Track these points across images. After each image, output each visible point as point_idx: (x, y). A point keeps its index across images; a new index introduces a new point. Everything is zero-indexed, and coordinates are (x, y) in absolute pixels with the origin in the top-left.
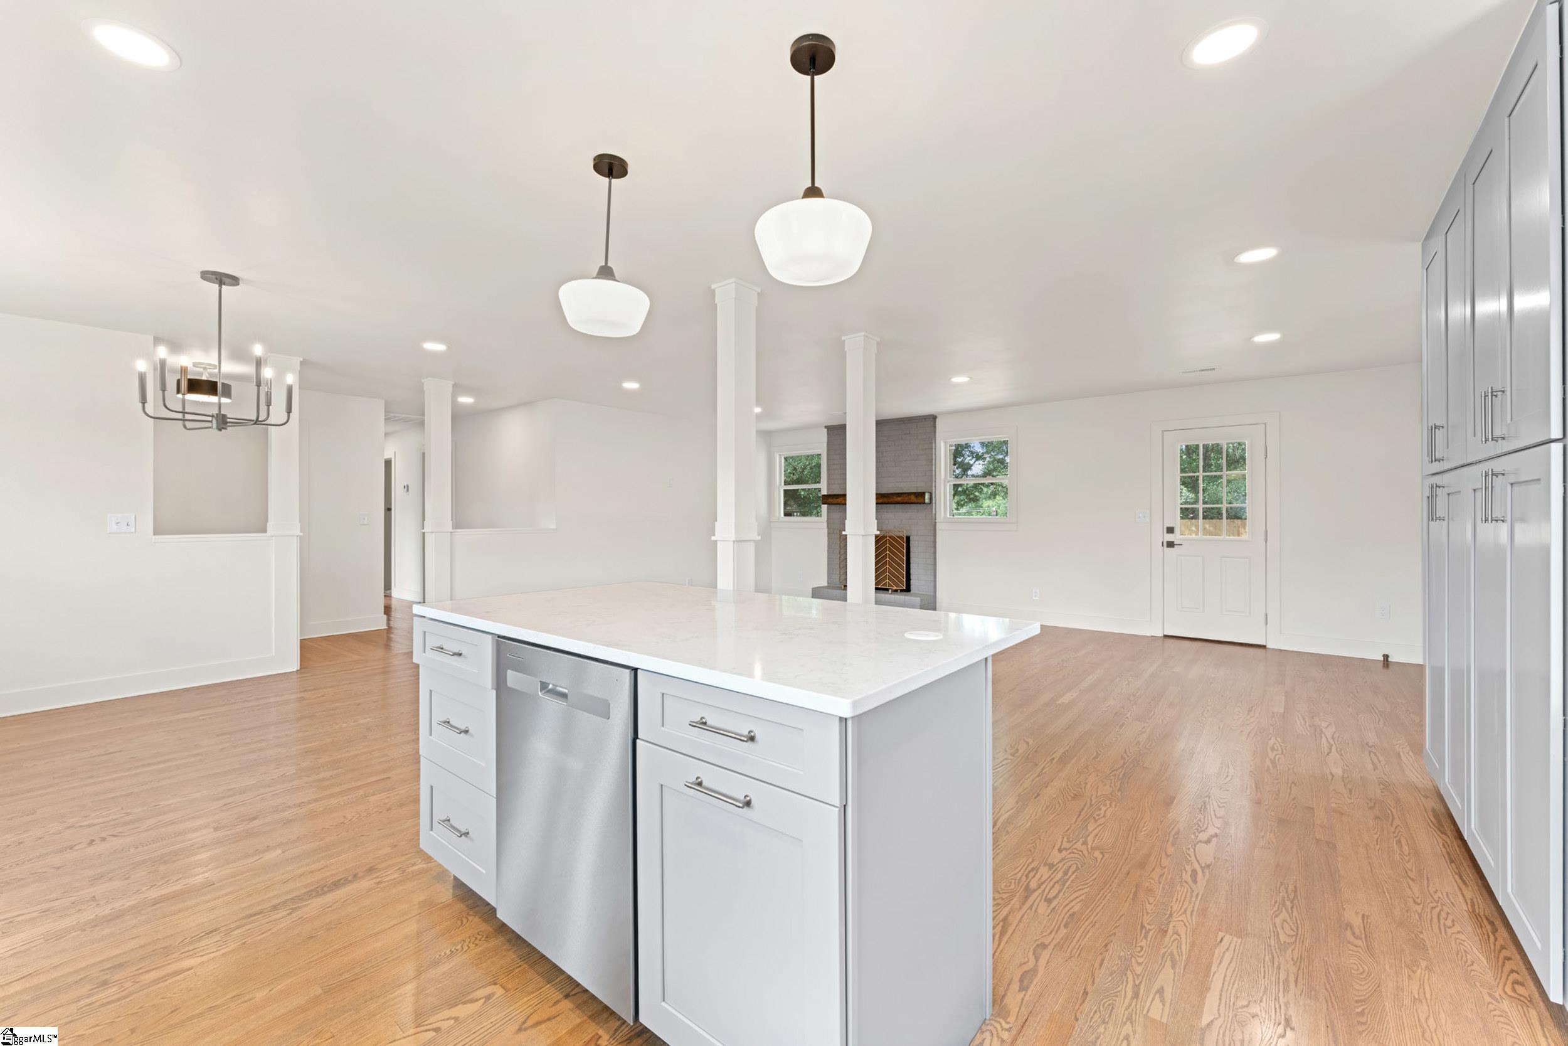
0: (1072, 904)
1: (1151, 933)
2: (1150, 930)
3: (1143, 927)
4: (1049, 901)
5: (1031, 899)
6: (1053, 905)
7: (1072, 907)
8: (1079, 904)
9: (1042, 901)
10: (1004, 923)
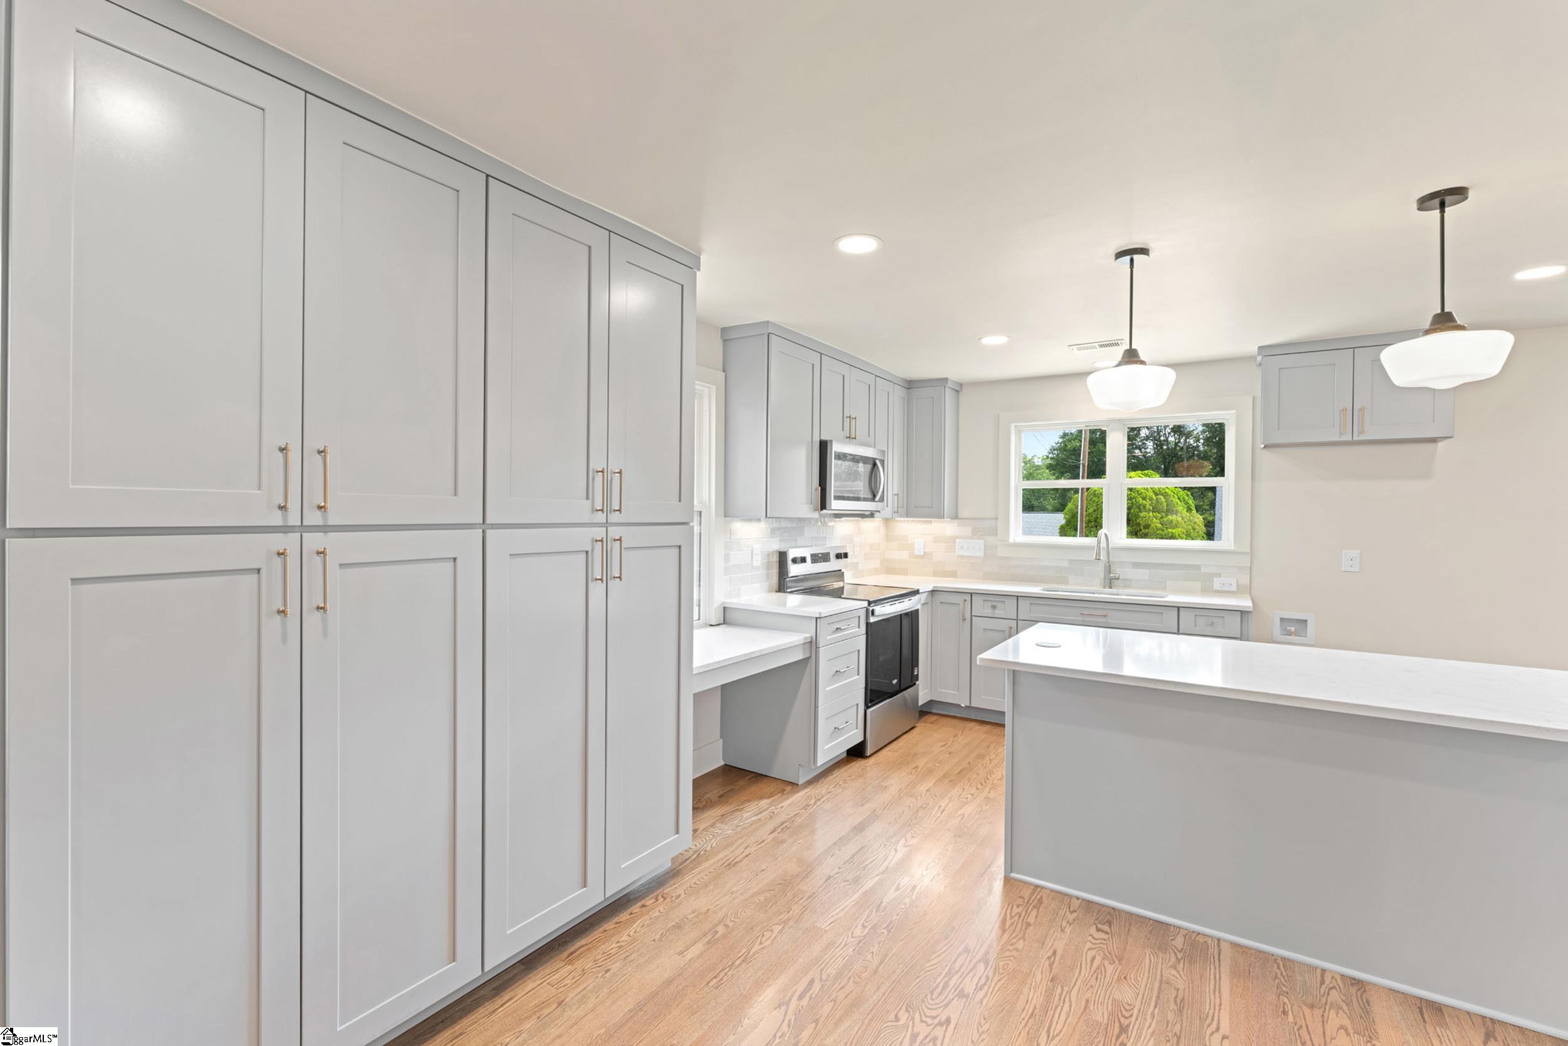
0: (945, 948)
1: (884, 927)
2: (884, 928)
3: (889, 931)
4: (967, 950)
5: (982, 951)
6: (963, 946)
7: (945, 945)
8: (938, 948)
9: (972, 949)
10: (1004, 928)
